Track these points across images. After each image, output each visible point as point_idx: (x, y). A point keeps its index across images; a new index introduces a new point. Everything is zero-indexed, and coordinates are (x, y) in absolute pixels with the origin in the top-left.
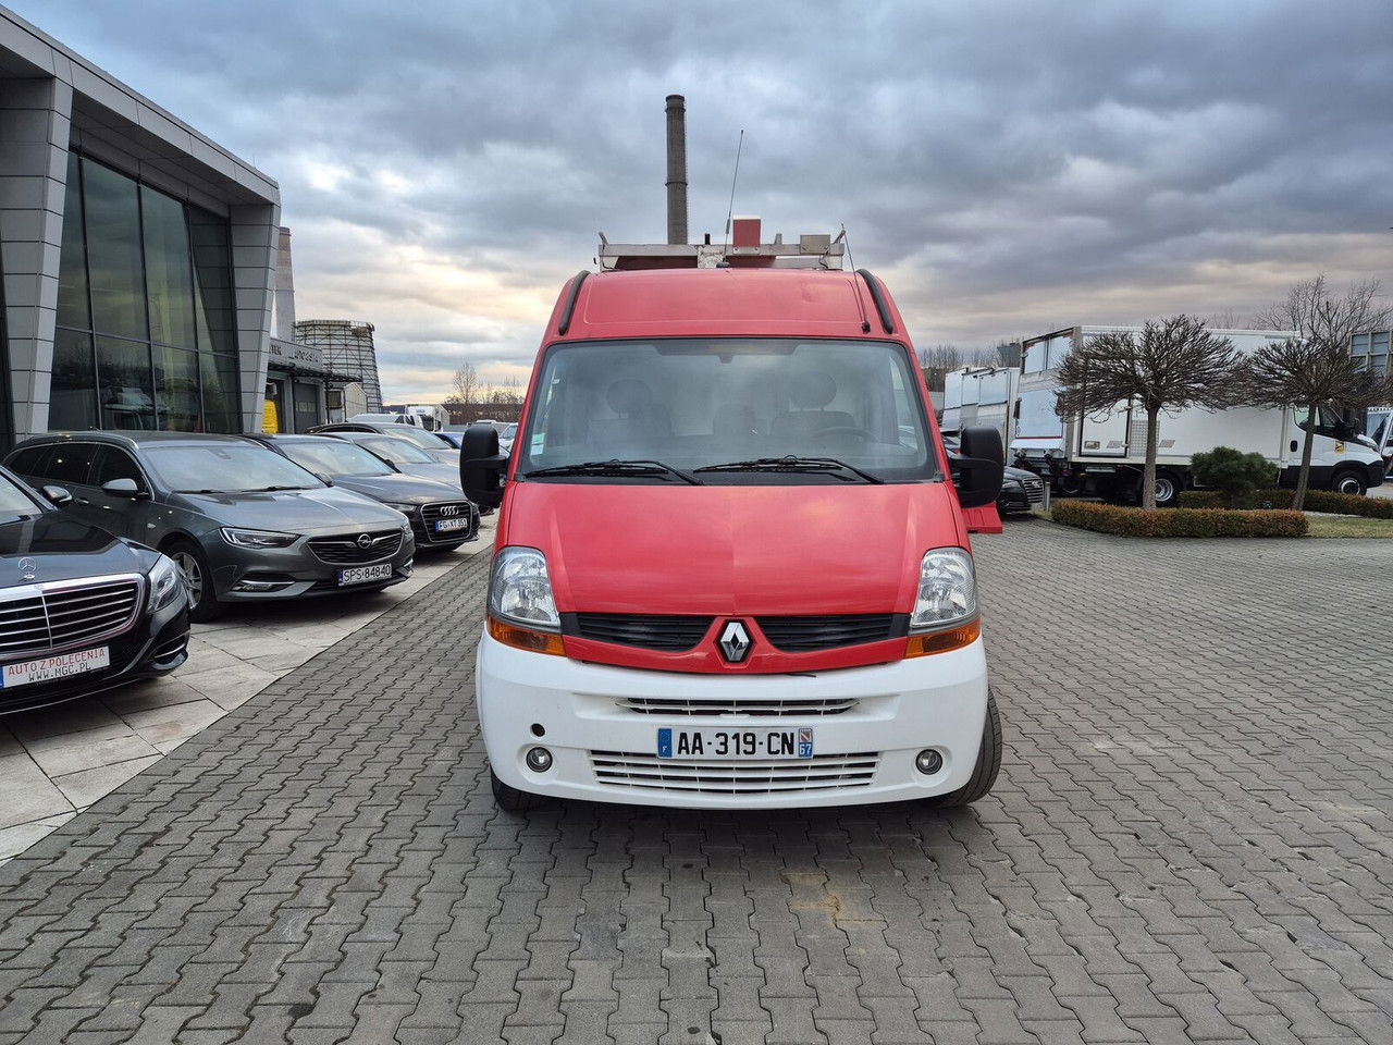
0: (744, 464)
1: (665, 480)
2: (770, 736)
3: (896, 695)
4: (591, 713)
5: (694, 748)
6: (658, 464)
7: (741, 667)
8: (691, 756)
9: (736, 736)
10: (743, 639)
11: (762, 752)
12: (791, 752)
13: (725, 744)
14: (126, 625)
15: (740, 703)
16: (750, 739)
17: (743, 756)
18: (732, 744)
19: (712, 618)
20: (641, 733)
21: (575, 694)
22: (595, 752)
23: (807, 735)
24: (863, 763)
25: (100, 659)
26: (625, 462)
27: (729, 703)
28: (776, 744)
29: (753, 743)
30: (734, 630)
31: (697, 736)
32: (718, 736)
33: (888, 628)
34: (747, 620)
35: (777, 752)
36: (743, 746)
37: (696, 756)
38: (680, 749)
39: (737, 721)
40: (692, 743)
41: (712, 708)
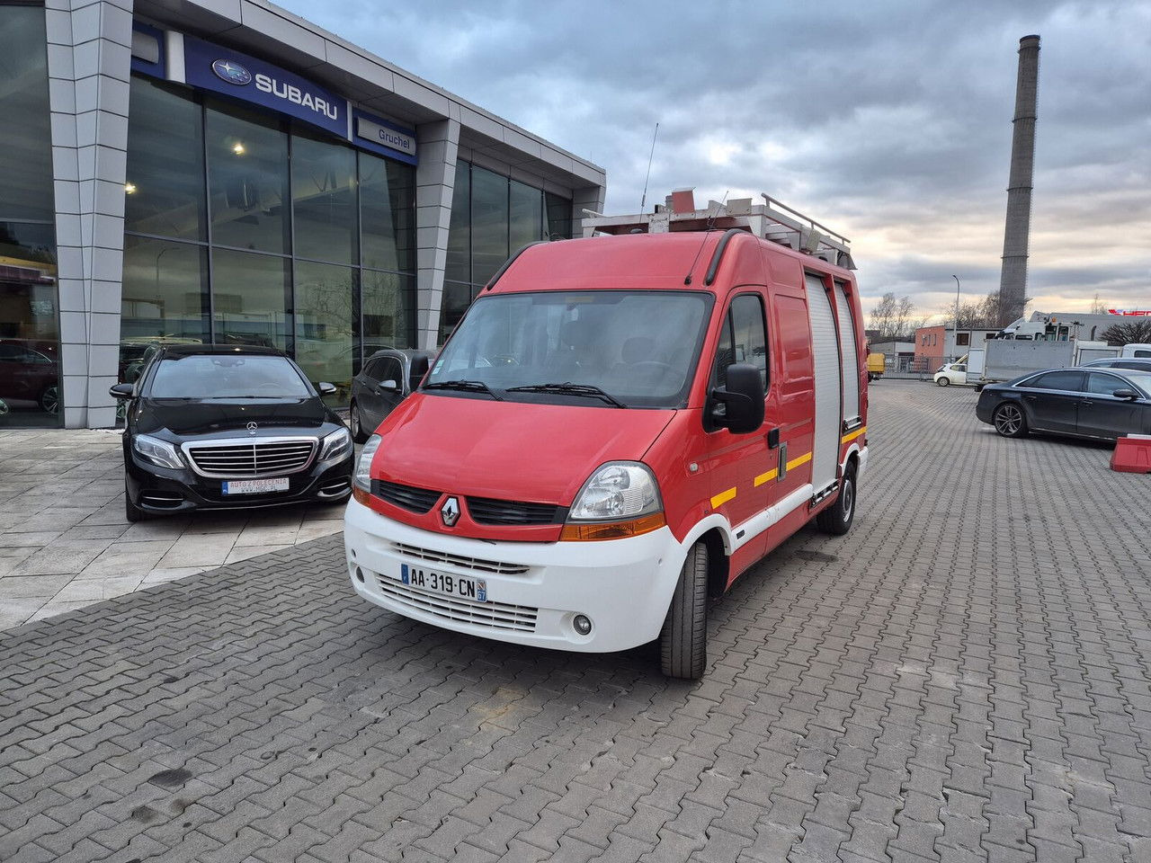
0: (537, 387)
2: (461, 581)
3: (544, 567)
4: (375, 547)
5: (420, 581)
6: (482, 384)
7: (450, 530)
8: (418, 586)
9: (442, 578)
10: (455, 510)
11: (456, 592)
12: (473, 595)
13: (435, 581)
14: (303, 467)
15: (450, 555)
16: (448, 580)
17: (446, 593)
18: (439, 582)
19: (441, 493)
20: (394, 565)
21: (371, 534)
22: (381, 575)
23: (481, 584)
24: (529, 615)
25: (283, 485)
26: (467, 382)
27: (443, 554)
28: (465, 588)
29: (451, 584)
30: (452, 503)
31: (421, 573)
32: (432, 575)
33: (552, 516)
34: (459, 497)
35: (465, 594)
36: (446, 586)
37: (421, 586)
38: (413, 580)
39: (443, 567)
40: (419, 578)
41: (433, 555)
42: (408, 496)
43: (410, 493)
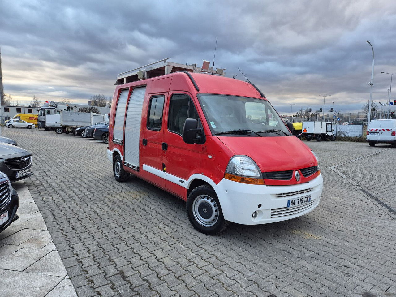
1: (249, 135)
2: (305, 198)
6: (251, 131)
8: (293, 206)
9: (300, 199)
10: (298, 175)
12: (308, 201)
13: (298, 202)
16: (302, 199)
19: (293, 170)
20: (283, 202)
21: (271, 194)
22: (272, 210)
23: (310, 196)
25: (6, 217)
26: (243, 130)
28: (306, 200)
30: (297, 173)
31: (294, 201)
32: (297, 200)
34: (298, 170)
35: (306, 202)
36: (301, 201)
37: (294, 206)
38: (291, 204)
39: (299, 196)
40: (293, 203)
41: (294, 193)
42: (280, 175)
43: (280, 174)
